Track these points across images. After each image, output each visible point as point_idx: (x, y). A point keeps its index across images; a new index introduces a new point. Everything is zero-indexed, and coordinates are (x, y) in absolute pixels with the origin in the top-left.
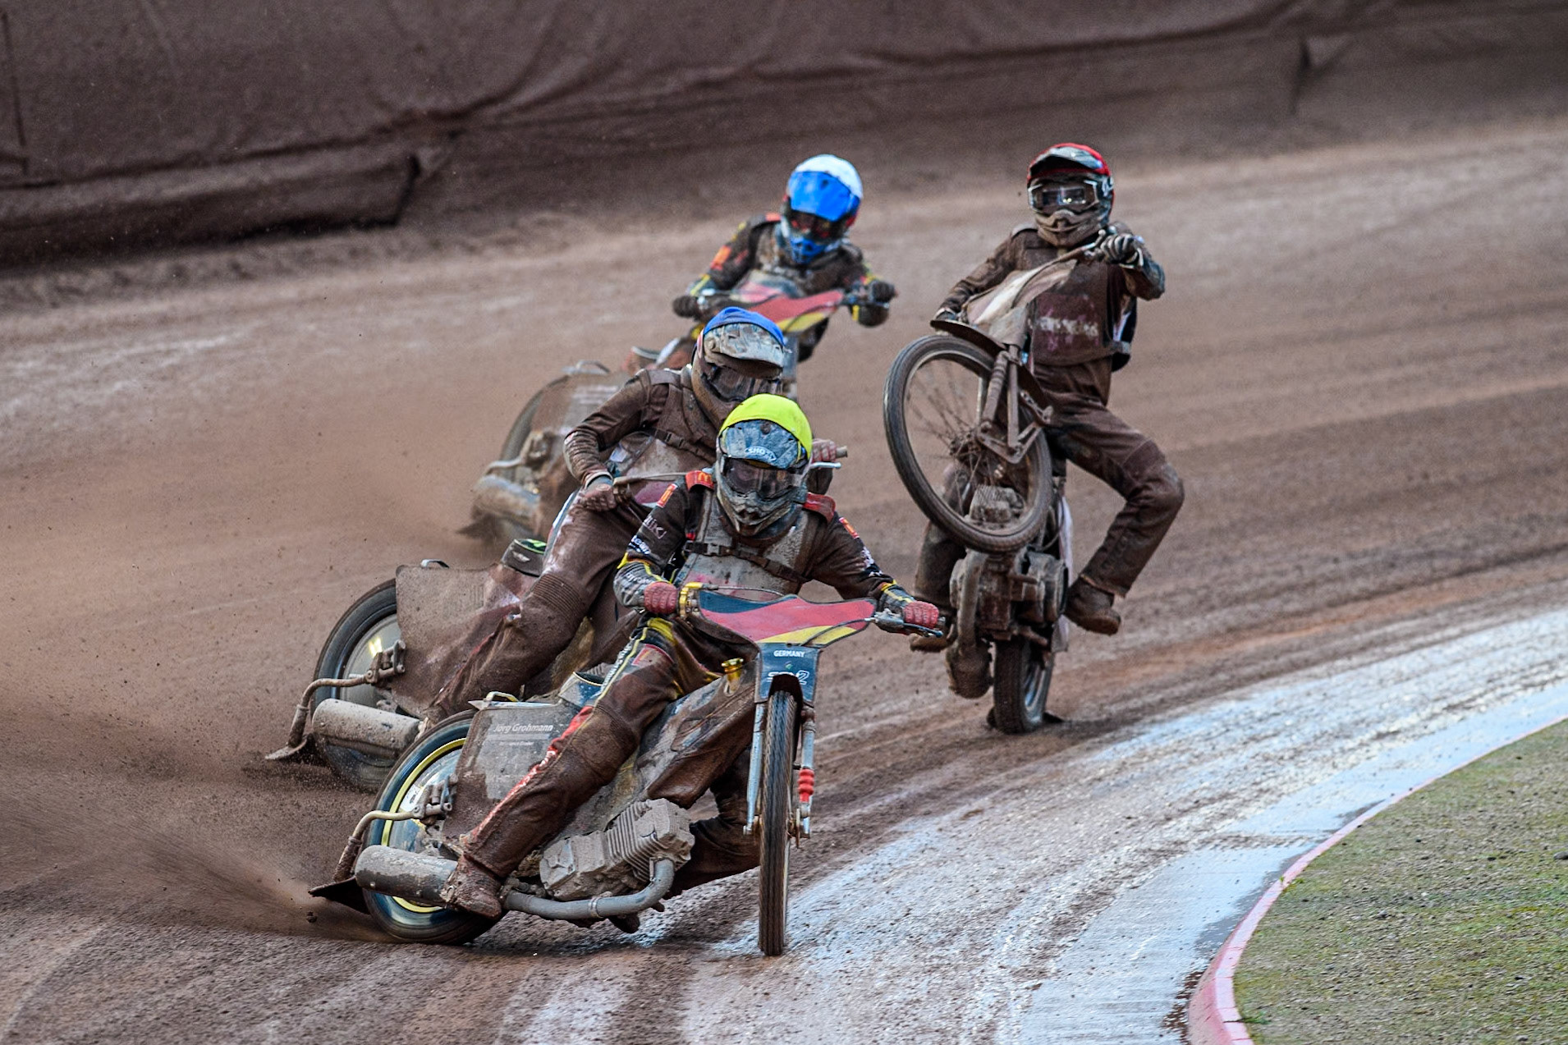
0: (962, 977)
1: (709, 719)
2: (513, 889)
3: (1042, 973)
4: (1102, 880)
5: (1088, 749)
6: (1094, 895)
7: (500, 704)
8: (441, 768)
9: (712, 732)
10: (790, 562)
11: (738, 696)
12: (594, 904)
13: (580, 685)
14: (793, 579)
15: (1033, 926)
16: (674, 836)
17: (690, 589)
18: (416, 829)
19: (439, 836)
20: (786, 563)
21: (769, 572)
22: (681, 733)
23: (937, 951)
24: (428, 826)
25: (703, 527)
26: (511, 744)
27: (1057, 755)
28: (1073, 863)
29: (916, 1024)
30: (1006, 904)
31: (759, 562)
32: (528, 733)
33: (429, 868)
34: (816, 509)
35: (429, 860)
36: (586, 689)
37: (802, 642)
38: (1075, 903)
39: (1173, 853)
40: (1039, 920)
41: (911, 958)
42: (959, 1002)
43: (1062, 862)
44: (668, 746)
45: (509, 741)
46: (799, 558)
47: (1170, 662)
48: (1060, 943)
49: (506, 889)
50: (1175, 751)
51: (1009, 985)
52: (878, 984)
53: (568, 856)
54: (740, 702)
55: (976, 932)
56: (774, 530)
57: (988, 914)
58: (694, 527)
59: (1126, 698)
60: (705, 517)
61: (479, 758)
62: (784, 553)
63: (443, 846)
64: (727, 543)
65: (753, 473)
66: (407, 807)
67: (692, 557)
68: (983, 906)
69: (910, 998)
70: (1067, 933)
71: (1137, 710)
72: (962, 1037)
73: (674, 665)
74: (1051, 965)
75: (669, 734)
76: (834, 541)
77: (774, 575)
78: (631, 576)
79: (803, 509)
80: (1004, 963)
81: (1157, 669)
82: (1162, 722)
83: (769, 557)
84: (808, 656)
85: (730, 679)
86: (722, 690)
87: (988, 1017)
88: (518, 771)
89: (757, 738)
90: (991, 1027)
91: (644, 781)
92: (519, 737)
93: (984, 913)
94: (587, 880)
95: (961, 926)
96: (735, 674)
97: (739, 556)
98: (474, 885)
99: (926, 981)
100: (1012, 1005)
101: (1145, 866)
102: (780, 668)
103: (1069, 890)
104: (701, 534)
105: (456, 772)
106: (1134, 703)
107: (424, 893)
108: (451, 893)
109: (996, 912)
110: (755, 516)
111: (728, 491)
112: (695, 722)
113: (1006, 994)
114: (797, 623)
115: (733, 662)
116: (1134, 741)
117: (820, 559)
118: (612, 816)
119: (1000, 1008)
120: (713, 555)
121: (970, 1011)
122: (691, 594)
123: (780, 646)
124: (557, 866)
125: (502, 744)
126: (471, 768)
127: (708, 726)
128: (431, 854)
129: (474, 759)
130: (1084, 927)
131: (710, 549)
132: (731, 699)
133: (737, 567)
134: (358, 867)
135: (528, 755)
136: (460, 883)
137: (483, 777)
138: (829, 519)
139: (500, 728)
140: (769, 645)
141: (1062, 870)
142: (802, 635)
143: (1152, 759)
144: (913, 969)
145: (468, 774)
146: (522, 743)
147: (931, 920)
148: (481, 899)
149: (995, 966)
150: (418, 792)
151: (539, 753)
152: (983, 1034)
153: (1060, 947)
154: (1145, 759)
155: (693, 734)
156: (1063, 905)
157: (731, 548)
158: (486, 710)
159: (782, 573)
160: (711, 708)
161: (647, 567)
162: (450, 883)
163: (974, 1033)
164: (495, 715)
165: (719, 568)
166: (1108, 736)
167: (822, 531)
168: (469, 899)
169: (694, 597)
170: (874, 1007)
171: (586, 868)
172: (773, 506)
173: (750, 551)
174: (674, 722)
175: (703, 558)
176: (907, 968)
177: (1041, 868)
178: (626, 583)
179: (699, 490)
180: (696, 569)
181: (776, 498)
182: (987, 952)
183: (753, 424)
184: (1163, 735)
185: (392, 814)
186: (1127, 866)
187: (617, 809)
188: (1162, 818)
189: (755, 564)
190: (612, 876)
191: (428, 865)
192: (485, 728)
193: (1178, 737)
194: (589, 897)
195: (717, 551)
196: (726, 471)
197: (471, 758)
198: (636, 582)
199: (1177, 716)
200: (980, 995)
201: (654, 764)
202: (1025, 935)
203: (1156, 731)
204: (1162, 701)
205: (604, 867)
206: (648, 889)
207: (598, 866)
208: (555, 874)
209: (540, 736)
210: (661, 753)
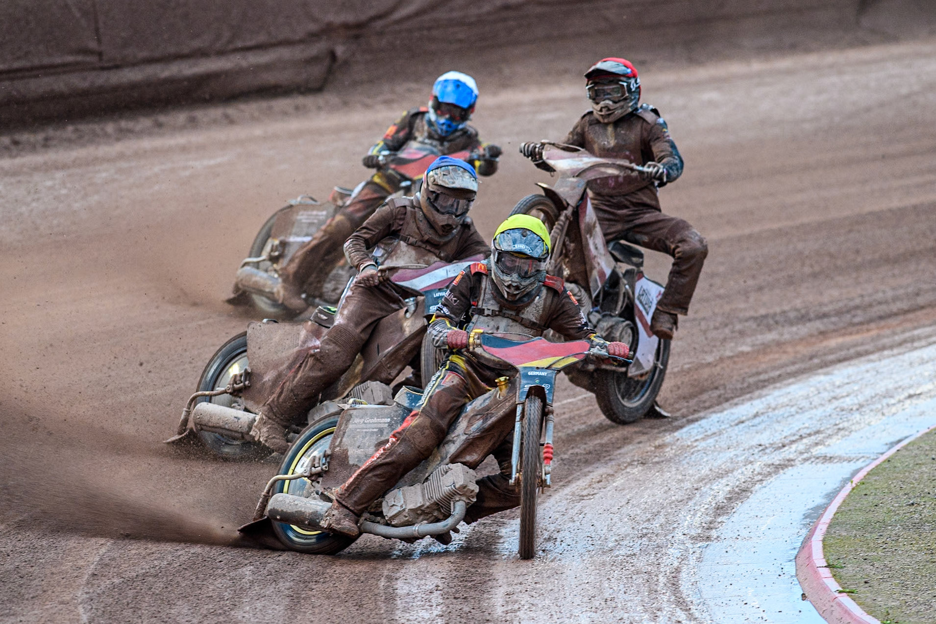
0: (660, 540)
1: (487, 414)
2: (366, 519)
3: (708, 538)
4: (744, 482)
5: (736, 404)
6: (740, 492)
7: (357, 406)
8: (321, 446)
9: (490, 422)
10: (536, 319)
11: (505, 400)
12: (416, 529)
13: (407, 394)
14: (538, 328)
15: (703, 510)
16: (466, 486)
17: (476, 333)
18: (305, 483)
19: (319, 487)
20: (534, 320)
21: (523, 325)
22: (470, 424)
23: (646, 525)
24: (313, 481)
25: (482, 298)
26: (364, 430)
27: (717, 407)
28: (727, 472)
29: (633, 568)
30: (687, 497)
31: (517, 319)
32: (374, 423)
33: (314, 507)
34: (551, 286)
35: (313, 502)
36: (411, 396)
37: (546, 367)
38: (728, 496)
39: (786, 466)
40: (706, 506)
41: (630, 529)
42: (659, 555)
43: (720, 472)
44: (463, 431)
45: (362, 428)
46: (541, 316)
47: (785, 352)
48: (719, 520)
49: (362, 519)
50: (788, 405)
51: (690, 546)
52: (611, 545)
53: (400, 499)
54: (507, 404)
55: (669, 514)
56: (525, 299)
57: (676, 503)
58: (476, 298)
59: (758, 374)
60: (483, 292)
61: (344, 439)
62: (532, 313)
63: (322, 493)
64: (496, 308)
65: (516, 262)
66: (299, 470)
67: (476, 317)
68: (673, 498)
69: (629, 553)
70: (723, 514)
71: (765, 381)
72: (660, 576)
73: (467, 384)
74: (714, 533)
75: (462, 424)
76: (563, 305)
77: (526, 327)
78: (438, 328)
79: (544, 286)
80: (686, 532)
81: (777, 356)
82: (780, 388)
83: (523, 316)
84: (549, 375)
85: (501, 390)
86: (496, 396)
87: (676, 564)
88: (369, 447)
89: (518, 425)
90: (678, 570)
91: (447, 453)
92: (369, 426)
93: (673, 502)
94: (412, 514)
95: (659, 509)
96: (504, 387)
97: (504, 316)
98: (342, 516)
99: (639, 543)
100: (690, 557)
101: (770, 474)
102: (531, 382)
103: (725, 488)
104: (480, 303)
105: (330, 448)
106: (762, 377)
107: (311, 523)
108: (327, 522)
109: (681, 501)
110: (517, 288)
111: (500, 273)
112: (479, 417)
113: (686, 550)
114: (543, 354)
115: (502, 379)
116: (763, 399)
117: (555, 316)
118: (427, 475)
119: (683, 559)
120: (488, 315)
121: (665, 560)
122: (476, 337)
123: (532, 369)
124: (393, 505)
125: (358, 430)
126: (338, 446)
127: (487, 419)
128: (314, 498)
129: (341, 440)
130: (734, 510)
131: (486, 312)
132: (501, 402)
133: (503, 323)
134: (269, 507)
135: (375, 437)
136: (333, 515)
137: (347, 450)
138: (560, 292)
139: (357, 421)
140: (525, 368)
141: (720, 476)
142: (545, 362)
143: (774, 409)
144: (631, 536)
145: (338, 449)
146: (371, 430)
147: (642, 506)
148: (347, 525)
149: (680, 534)
150: (306, 461)
151: (381, 436)
152: (673, 575)
153: (719, 523)
154: (770, 410)
155: (478, 424)
156: (721, 497)
157: (499, 311)
158: (348, 410)
159: (531, 325)
160: (487, 408)
161: (447, 322)
162: (327, 516)
163: (668, 574)
164: (354, 412)
165: (492, 323)
166: (748, 396)
167: (556, 300)
168: (340, 524)
169: (478, 338)
170: (607, 558)
171: (412, 506)
172: (528, 282)
173: (511, 313)
174: (466, 416)
175: (482, 318)
176: (629, 535)
177: (707, 475)
178: (435, 333)
179: (479, 275)
180: (478, 324)
181: (530, 277)
182: (675, 525)
183: (516, 231)
184: (780, 396)
185: (289, 475)
186: (759, 474)
187: (430, 469)
188: (780, 445)
189: (514, 320)
190: (428, 511)
191: (313, 505)
192: (348, 421)
193: (789, 397)
194: (413, 524)
195: (490, 314)
196: (498, 261)
197: (339, 440)
198: (441, 332)
199: (789, 384)
200: (671, 551)
201: (454, 442)
202: (698, 515)
203: (776, 393)
204: (780, 376)
205: (423, 506)
206: (450, 519)
207: (419, 505)
208: (392, 510)
209: (382, 426)
210: (458, 436)
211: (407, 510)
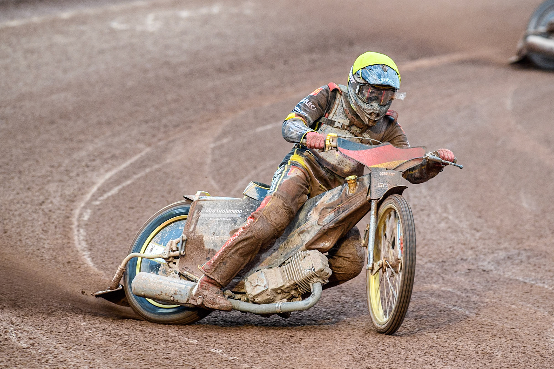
1: (339, 208)
7: (206, 198)
13: (256, 188)
16: (323, 270)
22: (322, 216)
25: (333, 111)
26: (217, 219)
32: (226, 214)
36: (260, 191)
37: (393, 168)
44: (316, 223)
45: (215, 218)
53: (263, 280)
54: (358, 199)
58: (329, 110)
60: (336, 106)
61: (198, 226)
63: (180, 273)
67: (324, 126)
73: (308, 178)
75: (314, 216)
76: (396, 132)
78: (296, 124)
85: (350, 187)
88: (224, 234)
92: (221, 215)
96: (353, 184)
97: (350, 131)
104: (331, 115)
105: (186, 233)
111: (360, 103)
112: (330, 210)
124: (256, 286)
125: (211, 219)
126: (193, 232)
127: (338, 213)
128: (174, 278)
129: (195, 226)
135: (230, 226)
137: (201, 237)
139: (209, 210)
145: (192, 235)
146: (224, 219)
151: (235, 225)
155: (330, 216)
158: (198, 201)
160: (339, 202)
164: (203, 204)
167: (390, 127)
171: (273, 286)
172: (384, 109)
173: (356, 130)
179: (335, 91)
181: (385, 106)
183: (376, 67)
192: (200, 210)
196: (359, 92)
197: (192, 227)
198: (300, 128)
201: (308, 232)
205: (283, 286)
206: (310, 298)
207: (280, 285)
208: (256, 289)
209: (235, 216)
210: (312, 226)
211: (269, 290)
